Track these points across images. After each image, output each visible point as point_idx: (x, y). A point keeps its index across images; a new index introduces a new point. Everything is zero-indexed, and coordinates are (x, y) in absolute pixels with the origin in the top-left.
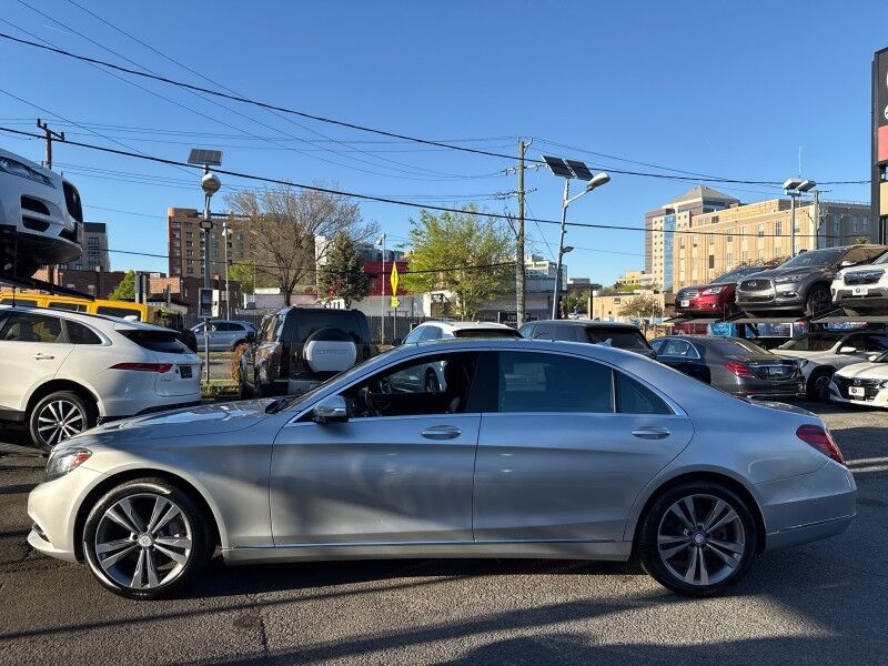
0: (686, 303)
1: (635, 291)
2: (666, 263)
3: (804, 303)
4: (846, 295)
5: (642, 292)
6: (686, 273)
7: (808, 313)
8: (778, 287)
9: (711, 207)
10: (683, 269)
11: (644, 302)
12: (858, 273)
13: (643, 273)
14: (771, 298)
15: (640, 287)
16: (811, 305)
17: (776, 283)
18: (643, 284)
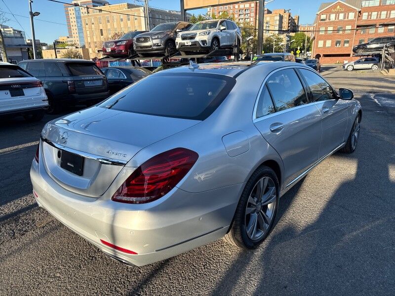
0: (109, 50)
1: (66, 47)
2: (79, 33)
3: (164, 49)
4: (182, 45)
5: (70, 47)
6: (90, 37)
7: (166, 54)
8: (154, 41)
9: (96, 4)
10: (89, 35)
11: (72, 52)
12: (187, 34)
13: (68, 37)
14: (151, 46)
15: (68, 45)
16: (167, 50)
17: (152, 39)
18: (69, 43)
